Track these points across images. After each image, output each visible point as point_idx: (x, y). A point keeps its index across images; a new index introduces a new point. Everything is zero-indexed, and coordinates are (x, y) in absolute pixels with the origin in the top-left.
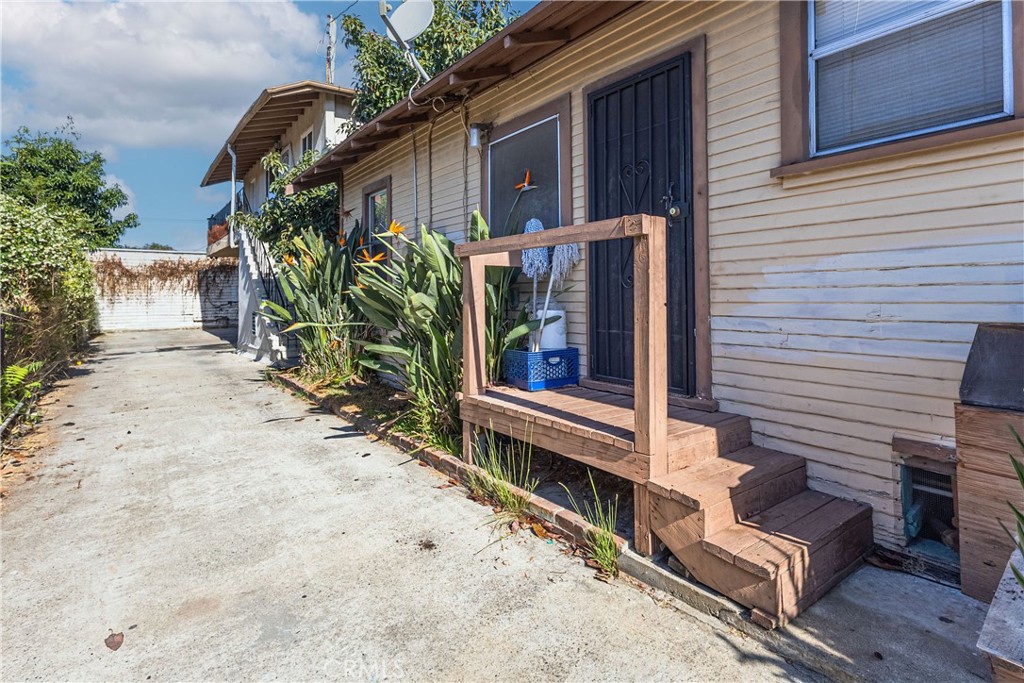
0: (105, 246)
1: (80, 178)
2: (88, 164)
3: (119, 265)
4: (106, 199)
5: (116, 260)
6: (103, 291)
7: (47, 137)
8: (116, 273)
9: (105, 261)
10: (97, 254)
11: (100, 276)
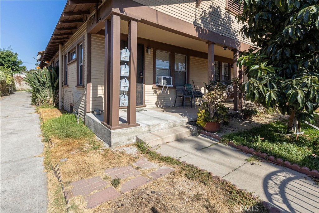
0: (18, 73)
1: (12, 59)
2: (14, 55)
3: (21, 77)
4: (18, 63)
5: (20, 76)
6: (17, 83)
7: (5, 50)
8: (20, 79)
9: (18, 76)
10: (16, 75)
11: (16, 79)
